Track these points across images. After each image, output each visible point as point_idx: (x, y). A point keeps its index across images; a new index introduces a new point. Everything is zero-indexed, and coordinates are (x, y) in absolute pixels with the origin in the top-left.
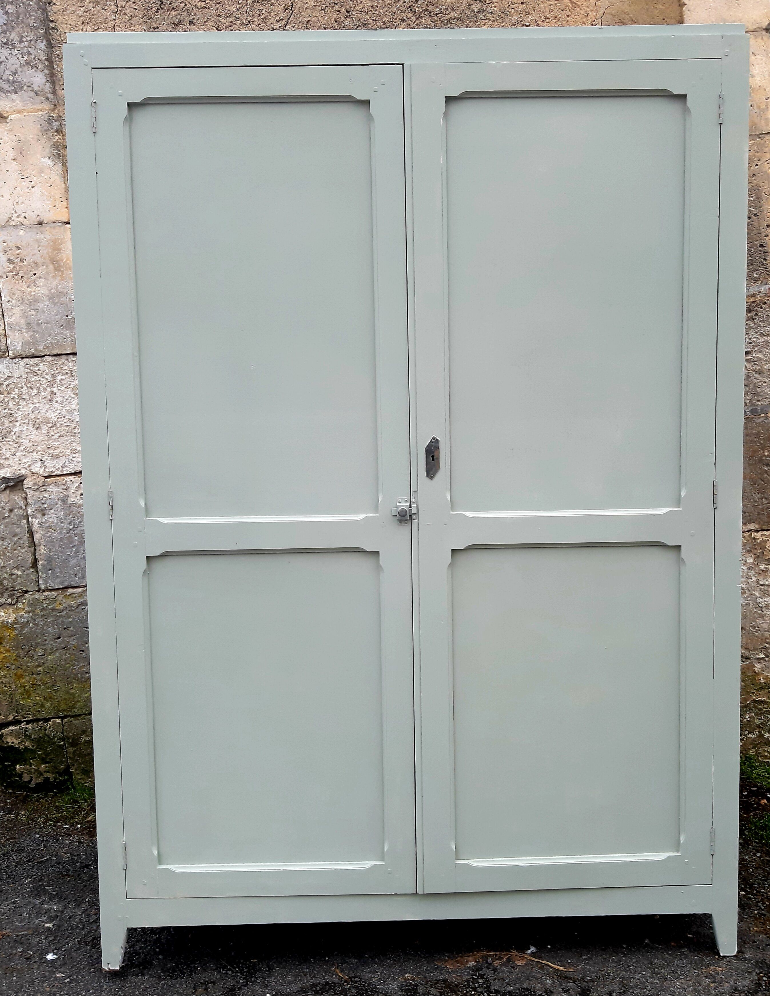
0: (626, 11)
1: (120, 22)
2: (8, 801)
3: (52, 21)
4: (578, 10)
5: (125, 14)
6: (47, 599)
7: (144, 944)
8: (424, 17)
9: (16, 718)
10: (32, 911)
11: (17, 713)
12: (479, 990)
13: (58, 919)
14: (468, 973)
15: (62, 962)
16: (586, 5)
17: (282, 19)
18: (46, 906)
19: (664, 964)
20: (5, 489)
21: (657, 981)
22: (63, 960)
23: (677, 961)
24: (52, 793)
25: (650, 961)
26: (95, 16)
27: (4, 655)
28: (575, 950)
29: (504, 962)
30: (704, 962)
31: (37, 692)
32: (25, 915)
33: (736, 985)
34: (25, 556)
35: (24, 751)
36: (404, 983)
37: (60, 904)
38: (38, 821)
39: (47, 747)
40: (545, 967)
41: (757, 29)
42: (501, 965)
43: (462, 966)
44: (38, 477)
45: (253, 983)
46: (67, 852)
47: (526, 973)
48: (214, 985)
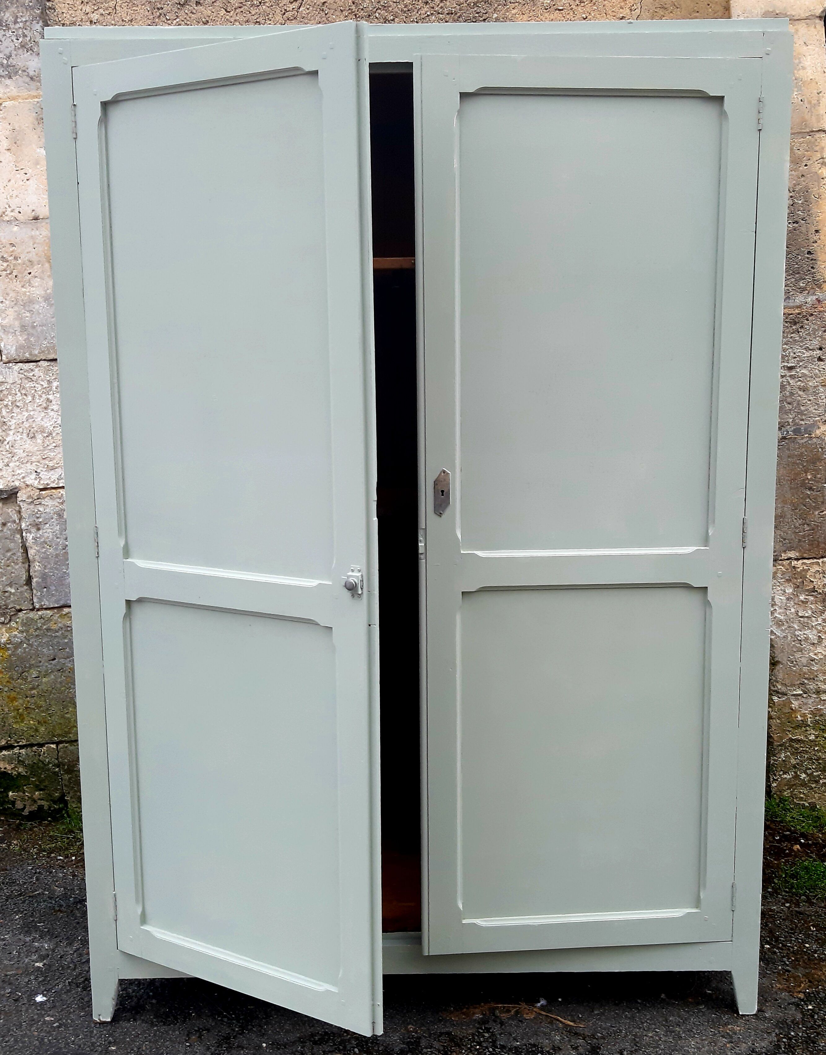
6: (42, 618)
9: (9, 742)
10: (23, 949)
11: (10, 737)
12: (484, 1045)
13: (49, 958)
14: (474, 1026)
15: (52, 1005)
18: (36, 944)
19: (679, 1022)
21: (671, 1040)
22: (53, 1002)
23: (694, 1019)
24: (46, 822)
25: (665, 1017)
28: (586, 1003)
29: (512, 1015)
30: (722, 1021)
31: (31, 716)
32: (14, 953)
33: (753, 1046)
34: (19, 573)
35: (17, 777)
36: (406, 1035)
37: (51, 942)
38: (31, 851)
39: (41, 774)
40: (554, 1022)
41: (810, 17)
42: (509, 1019)
43: (468, 1018)
44: (32, 490)
45: (250, 1031)
46: (61, 886)
47: (534, 1028)
48: (208, 1032)
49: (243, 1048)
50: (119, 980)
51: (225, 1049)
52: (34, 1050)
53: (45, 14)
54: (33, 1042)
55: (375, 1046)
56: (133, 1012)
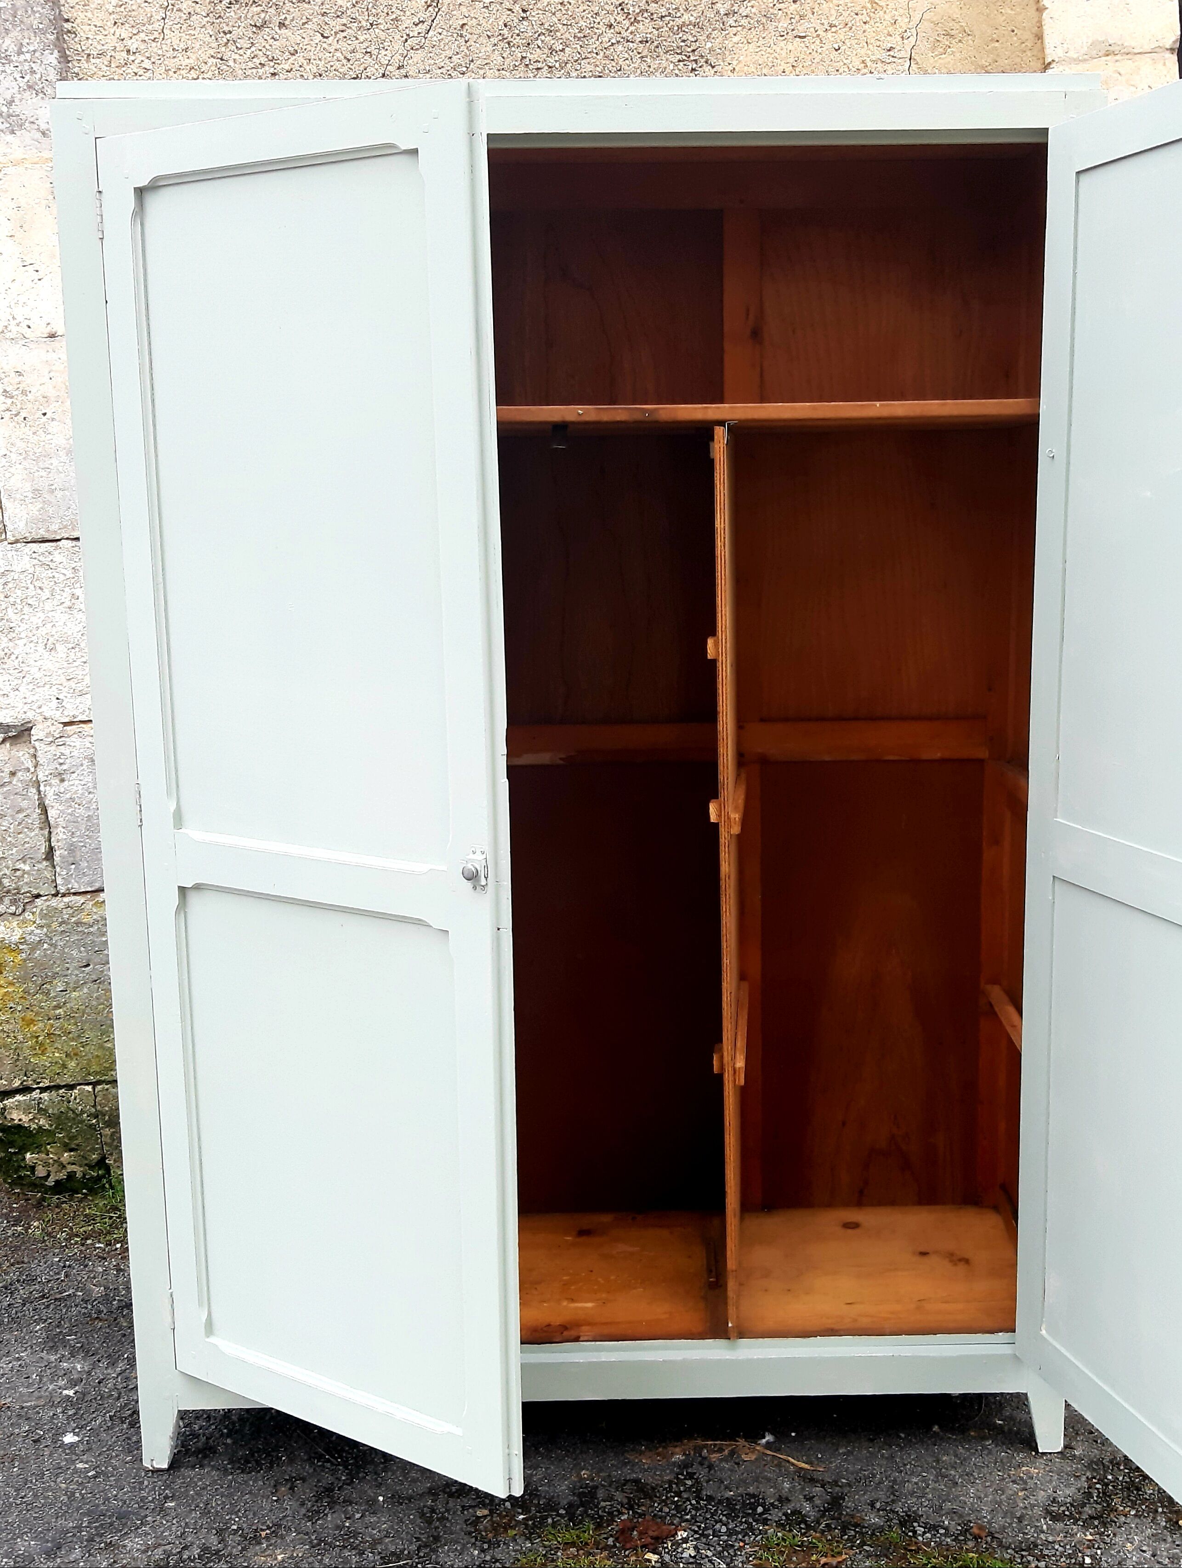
0: (955, 16)
1: (172, 22)
2: (15, 1206)
3: (67, 21)
4: (881, 13)
5: (179, 10)
6: (69, 907)
7: (207, 1422)
8: (642, 21)
9: (25, 1083)
10: (45, 1371)
11: (26, 1075)
12: (685, 1495)
13: (82, 1384)
14: (672, 1471)
15: (86, 1447)
16: (894, 7)
17: (423, 22)
18: (65, 1364)
19: (956, 1462)
20: (4, 741)
21: (943, 1487)
22: (87, 1444)
23: (976, 1459)
24: (80, 1195)
25: (935, 1457)
26: (133, 13)
27: (6, 990)
28: (829, 1439)
29: (725, 1456)
30: (1014, 1461)
31: (56, 1045)
32: (34, 1377)
33: (1055, 1495)
34: (36, 843)
35: (38, 1132)
36: (578, 1484)
37: (85, 1362)
38: (58, 1236)
39: (71, 1127)
40: (783, 1464)
41: (1156, 50)
42: (721, 1460)
43: (665, 1460)
44: (53, 724)
45: (361, 1480)
46: (100, 1284)
47: (755, 1473)
48: (303, 1482)
49: (351, 1503)
50: (179, 1411)
51: (326, 1504)
52: (61, 1508)
53: (61, 40)
54: (60, 1497)
55: (534, 1499)
56: (200, 1456)
